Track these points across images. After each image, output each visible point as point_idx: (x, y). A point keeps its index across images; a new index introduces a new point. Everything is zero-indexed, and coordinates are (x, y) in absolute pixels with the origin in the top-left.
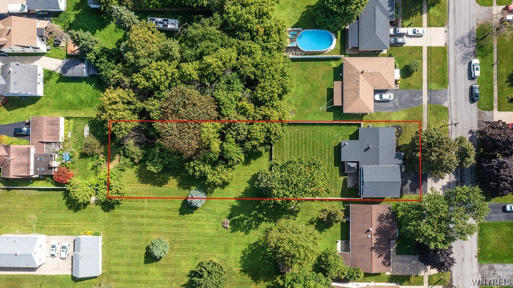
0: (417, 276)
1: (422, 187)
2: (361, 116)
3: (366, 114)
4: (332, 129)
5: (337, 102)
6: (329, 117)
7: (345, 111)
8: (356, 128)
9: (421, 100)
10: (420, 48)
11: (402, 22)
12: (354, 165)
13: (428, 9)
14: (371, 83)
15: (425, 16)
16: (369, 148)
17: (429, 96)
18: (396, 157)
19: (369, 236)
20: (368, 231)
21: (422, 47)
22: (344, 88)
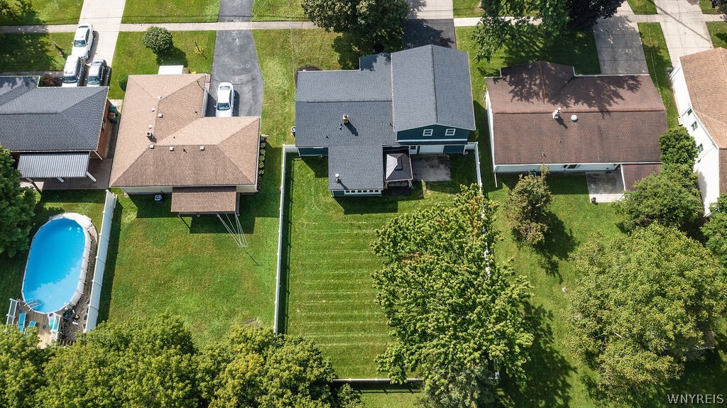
0: (641, 34)
1: (436, 28)
2: (268, 153)
3: (263, 141)
4: (301, 221)
5: (227, 203)
6: (272, 228)
7: (254, 188)
8: (298, 164)
9: (240, 32)
10: (123, 36)
11: (55, 70)
12: (392, 162)
13: (39, 23)
14: (182, 122)
15: (51, 29)
16: (348, 124)
17: (232, 18)
18: (370, 67)
19: (574, 117)
20: (560, 120)
21: (121, 33)
22: (190, 183)
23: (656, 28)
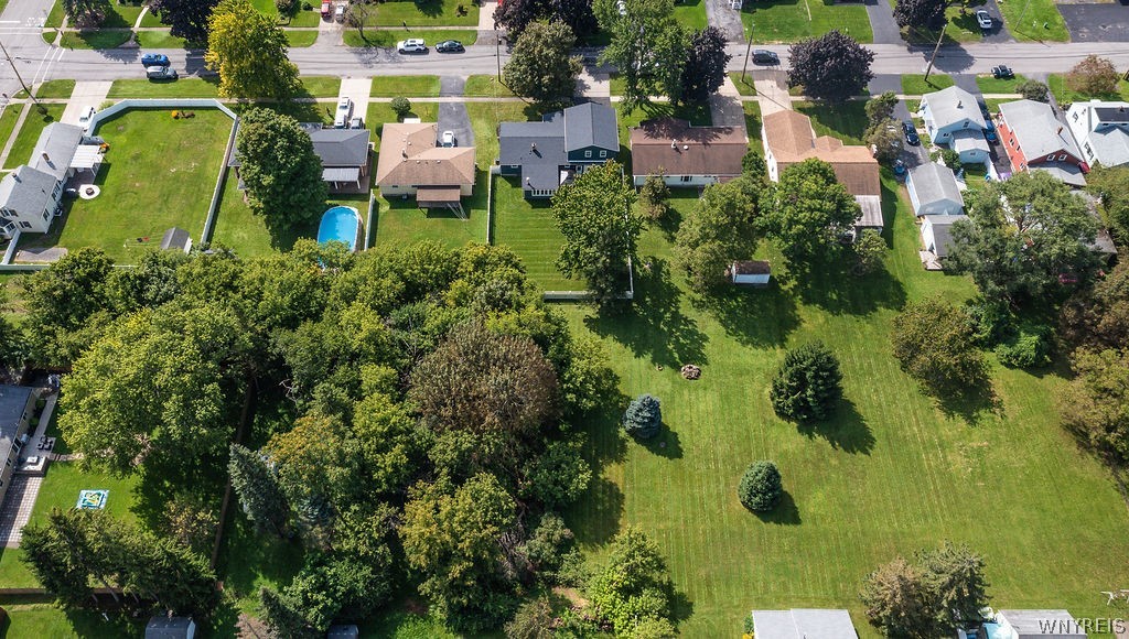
0: (744, 107)
1: (598, 101)
2: (480, 175)
3: (476, 167)
4: (501, 211)
5: (454, 196)
6: (482, 217)
7: (470, 193)
8: (499, 180)
9: (457, 104)
10: (371, 106)
11: (325, 124)
12: (564, 175)
13: (309, 96)
14: (424, 149)
15: (319, 100)
16: (535, 151)
17: (449, 95)
18: (550, 120)
19: (686, 147)
20: (677, 149)
21: (370, 103)
22: (430, 183)
23: (756, 104)
